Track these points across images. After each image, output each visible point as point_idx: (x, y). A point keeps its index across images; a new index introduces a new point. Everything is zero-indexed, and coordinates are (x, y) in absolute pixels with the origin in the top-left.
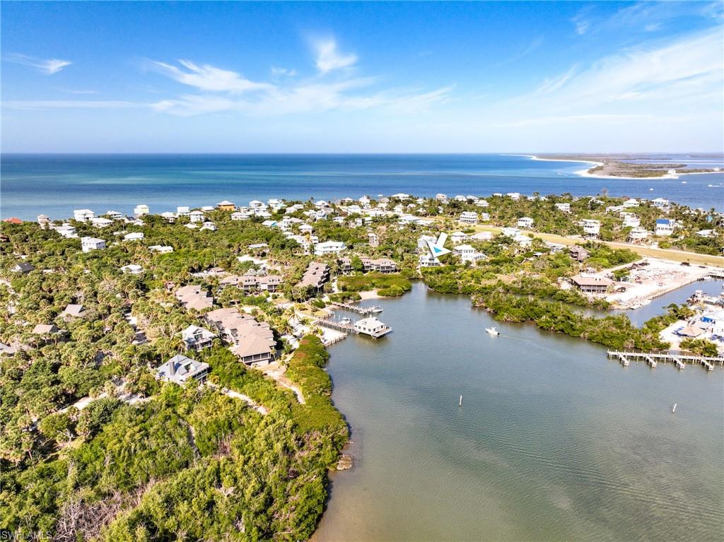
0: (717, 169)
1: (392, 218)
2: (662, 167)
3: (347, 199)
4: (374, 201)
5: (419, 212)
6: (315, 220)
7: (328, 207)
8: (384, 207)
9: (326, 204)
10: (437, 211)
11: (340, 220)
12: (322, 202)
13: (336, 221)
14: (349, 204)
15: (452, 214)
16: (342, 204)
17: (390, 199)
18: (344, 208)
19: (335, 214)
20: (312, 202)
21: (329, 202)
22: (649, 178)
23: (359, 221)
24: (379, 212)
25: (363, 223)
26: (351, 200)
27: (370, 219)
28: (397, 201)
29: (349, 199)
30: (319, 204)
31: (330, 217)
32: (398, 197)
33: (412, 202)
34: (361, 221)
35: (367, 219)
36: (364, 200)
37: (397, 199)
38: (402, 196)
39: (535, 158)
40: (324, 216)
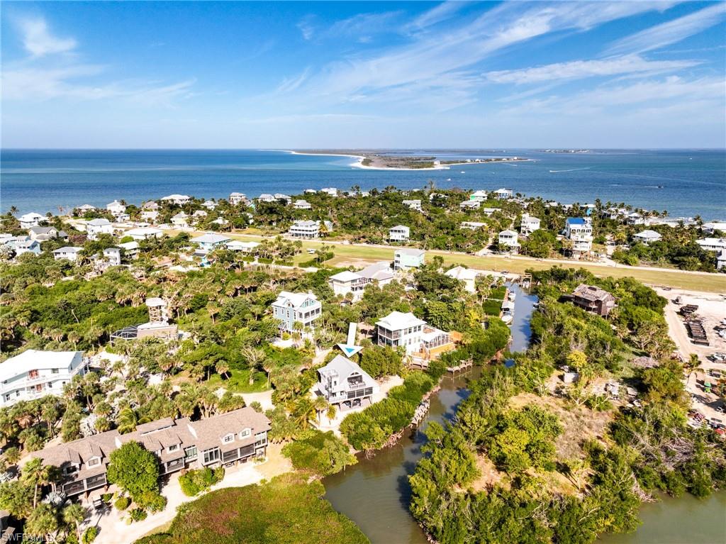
0: (469, 161)
1: (177, 241)
2: (419, 160)
3: (84, 208)
4: (134, 207)
5: (218, 225)
6: (14, 254)
7: (44, 224)
8: (154, 218)
9: (43, 218)
10: (246, 219)
11: (71, 254)
12: (33, 215)
13: (62, 255)
14: (90, 216)
15: (270, 223)
16: (76, 215)
17: (159, 203)
18: (80, 225)
19: (58, 240)
20: (14, 215)
21: (49, 215)
22: (425, 169)
23: (114, 255)
24: (150, 230)
25: (122, 255)
26: (92, 208)
27: (134, 245)
28: (173, 208)
29: (88, 207)
30: (27, 219)
31: (49, 247)
32: (172, 200)
33: (199, 208)
34: (117, 255)
35: (128, 246)
36: (116, 208)
37: (170, 202)
38: (178, 198)
39: (294, 153)
40: (33, 246)
